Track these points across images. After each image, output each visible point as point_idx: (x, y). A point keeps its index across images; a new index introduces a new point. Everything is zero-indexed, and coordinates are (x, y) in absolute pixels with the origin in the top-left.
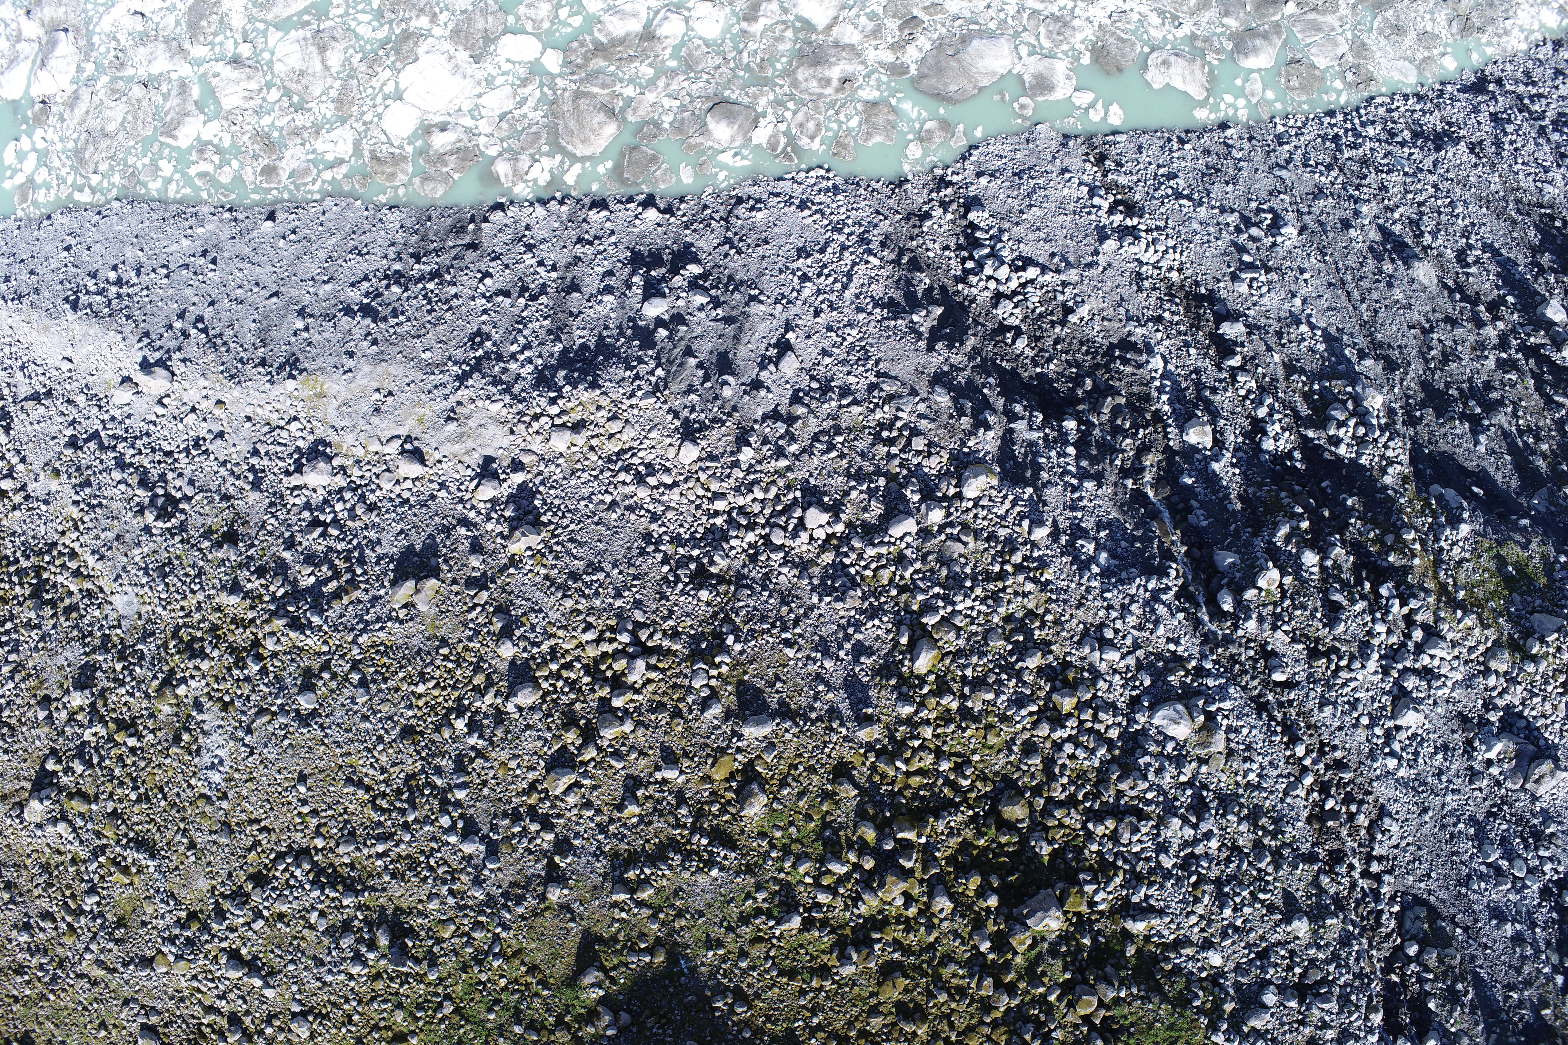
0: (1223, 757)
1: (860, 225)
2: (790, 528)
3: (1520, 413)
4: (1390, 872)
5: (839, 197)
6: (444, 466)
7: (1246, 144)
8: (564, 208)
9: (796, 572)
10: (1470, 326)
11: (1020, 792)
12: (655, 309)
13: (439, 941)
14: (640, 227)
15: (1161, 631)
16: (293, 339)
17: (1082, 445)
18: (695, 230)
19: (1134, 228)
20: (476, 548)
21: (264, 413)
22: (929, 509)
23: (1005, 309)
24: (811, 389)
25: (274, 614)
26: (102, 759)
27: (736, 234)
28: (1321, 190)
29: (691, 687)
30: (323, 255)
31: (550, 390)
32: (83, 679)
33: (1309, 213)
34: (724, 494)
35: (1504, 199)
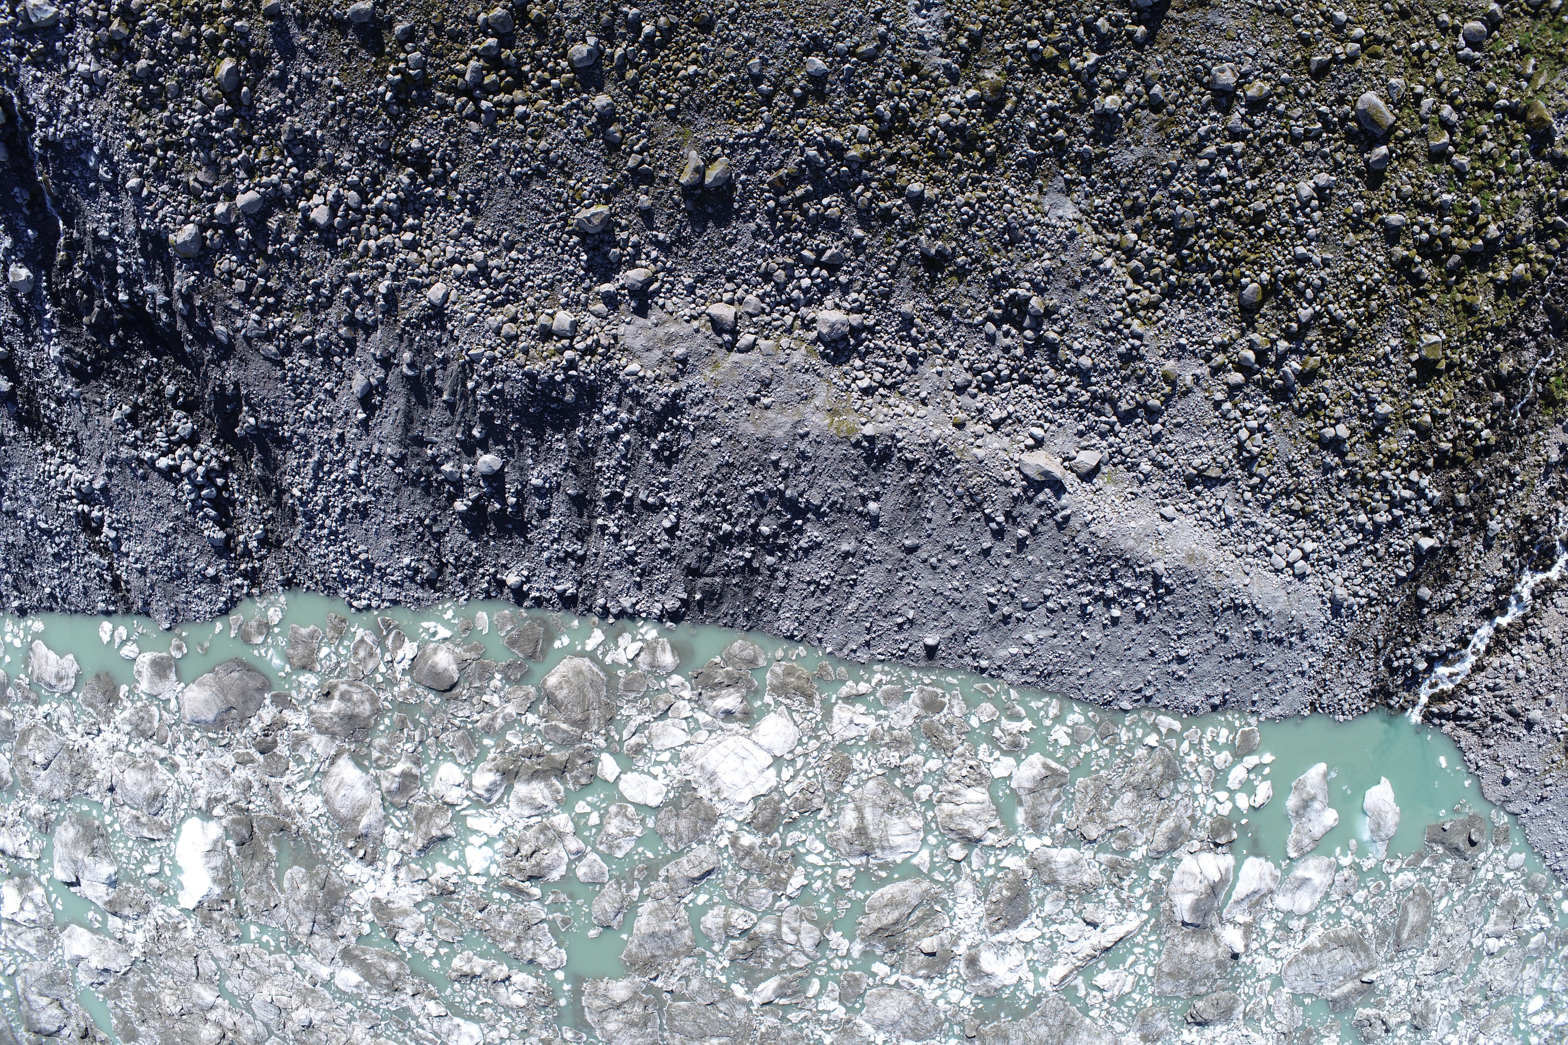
1: (315, 537)
2: (343, 207)
5: (337, 572)
6: (687, 311)
8: (601, 601)
9: (337, 162)
12: (488, 461)
16: (878, 489)
17: (114, 277)
19: (81, 503)
21: (904, 407)
22: (228, 218)
23: (186, 427)
24: (339, 356)
25: (863, 165)
26: (1073, 30)
27: (429, 544)
29: (425, 54)
30: (860, 591)
32: (1108, 126)
34: (405, 247)
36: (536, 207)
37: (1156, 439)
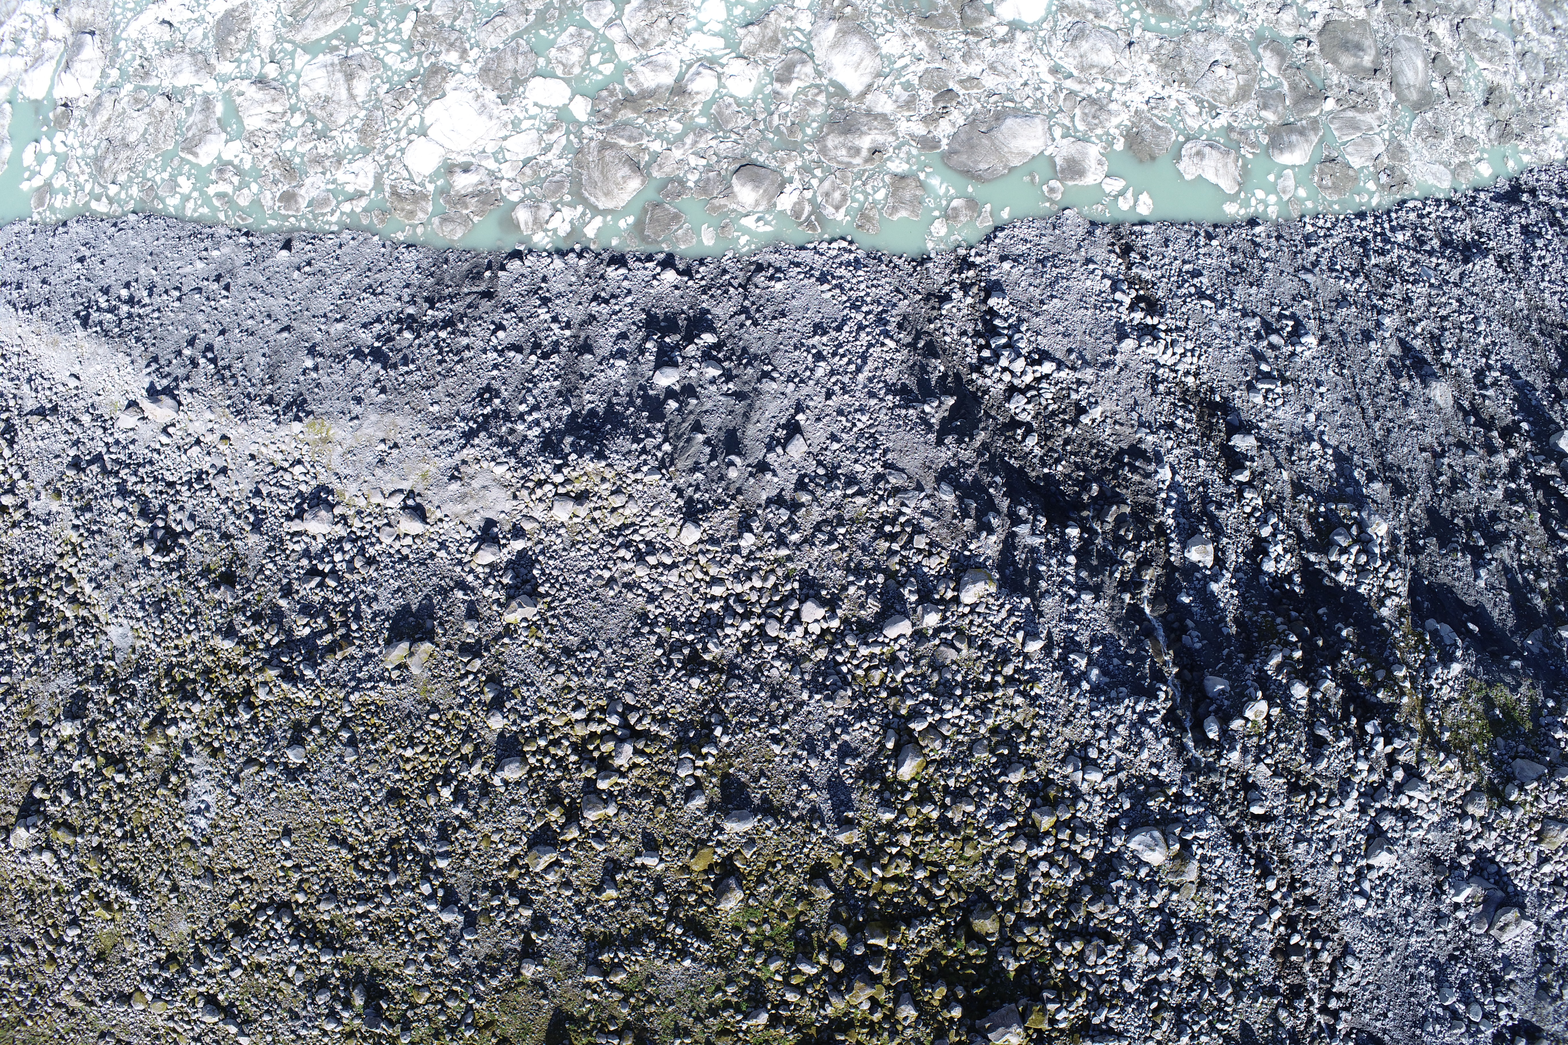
0: (1194, 886)
1: (879, 303)
2: (786, 620)
3: (1523, 548)
4: (1347, 1009)
5: (860, 273)
6: (446, 526)
7: (1273, 243)
8: (582, 262)
9: (788, 666)
10: (1481, 452)
11: (993, 906)
12: (666, 379)
13: (413, 1006)
14: (657, 288)
15: (1145, 755)
16: (302, 378)
17: (1083, 554)
18: (712, 296)
19: (1154, 327)
20: (472, 613)
21: (269, 452)
22: (926, 611)
23: (1017, 405)
24: (817, 475)
25: (267, 663)
26: (89, 792)
27: (753, 303)
28: (1344, 298)
29: (676, 775)
30: (336, 291)
31: (556, 457)
32: (74, 708)
33: (1331, 321)
34: (722, 580)
35: (1528, 318)
36: (576, 619)
37: (76, 443)
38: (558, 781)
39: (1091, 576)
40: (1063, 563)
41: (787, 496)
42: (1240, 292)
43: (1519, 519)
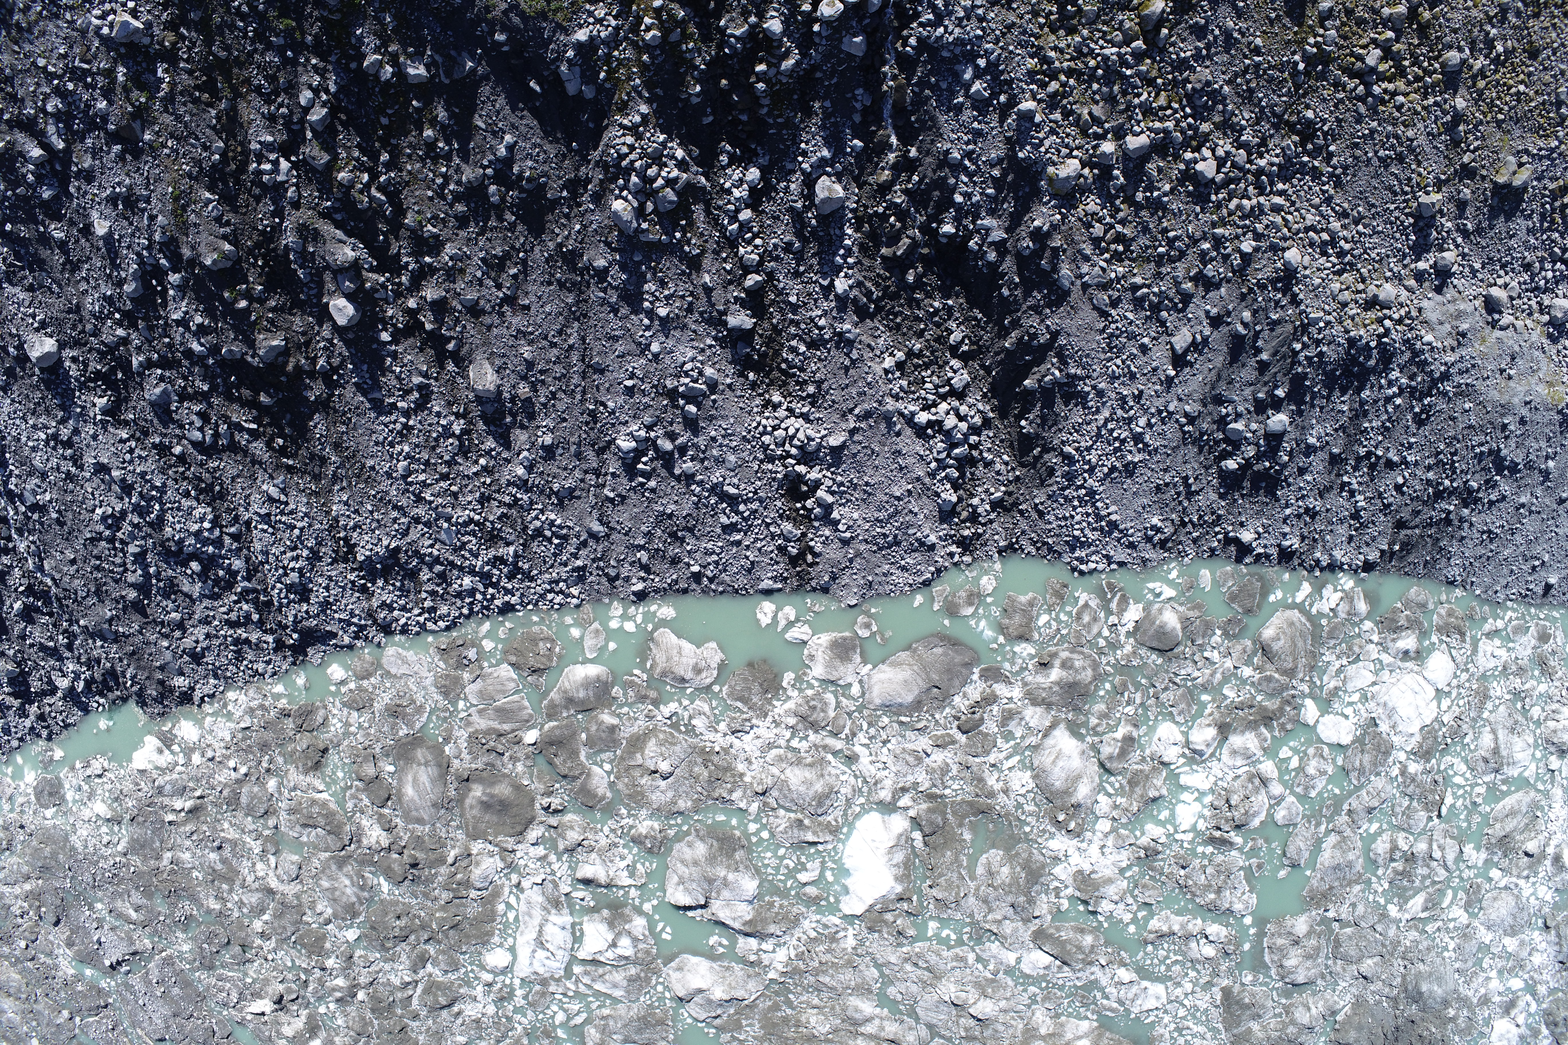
2: (1229, 164)
3: (439, 181)
6: (1471, 292)
7: (625, 571)
8: (1317, 556)
9: (1234, 120)
10: (454, 303)
12: (1277, 422)
16: (1558, 449)
17: (944, 205)
19: (798, 463)
22: (1110, 158)
23: (960, 379)
24: (1168, 311)
27: (1180, 503)
28: (561, 504)
29: (1336, 34)
34: (1273, 211)
35: (335, 479)
36: (1390, 189)
38: (1419, 45)
39: (946, 178)
40: (967, 196)
41: (1201, 291)
42: (687, 507)
43: (435, 217)
